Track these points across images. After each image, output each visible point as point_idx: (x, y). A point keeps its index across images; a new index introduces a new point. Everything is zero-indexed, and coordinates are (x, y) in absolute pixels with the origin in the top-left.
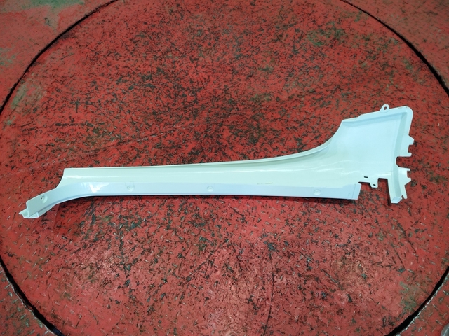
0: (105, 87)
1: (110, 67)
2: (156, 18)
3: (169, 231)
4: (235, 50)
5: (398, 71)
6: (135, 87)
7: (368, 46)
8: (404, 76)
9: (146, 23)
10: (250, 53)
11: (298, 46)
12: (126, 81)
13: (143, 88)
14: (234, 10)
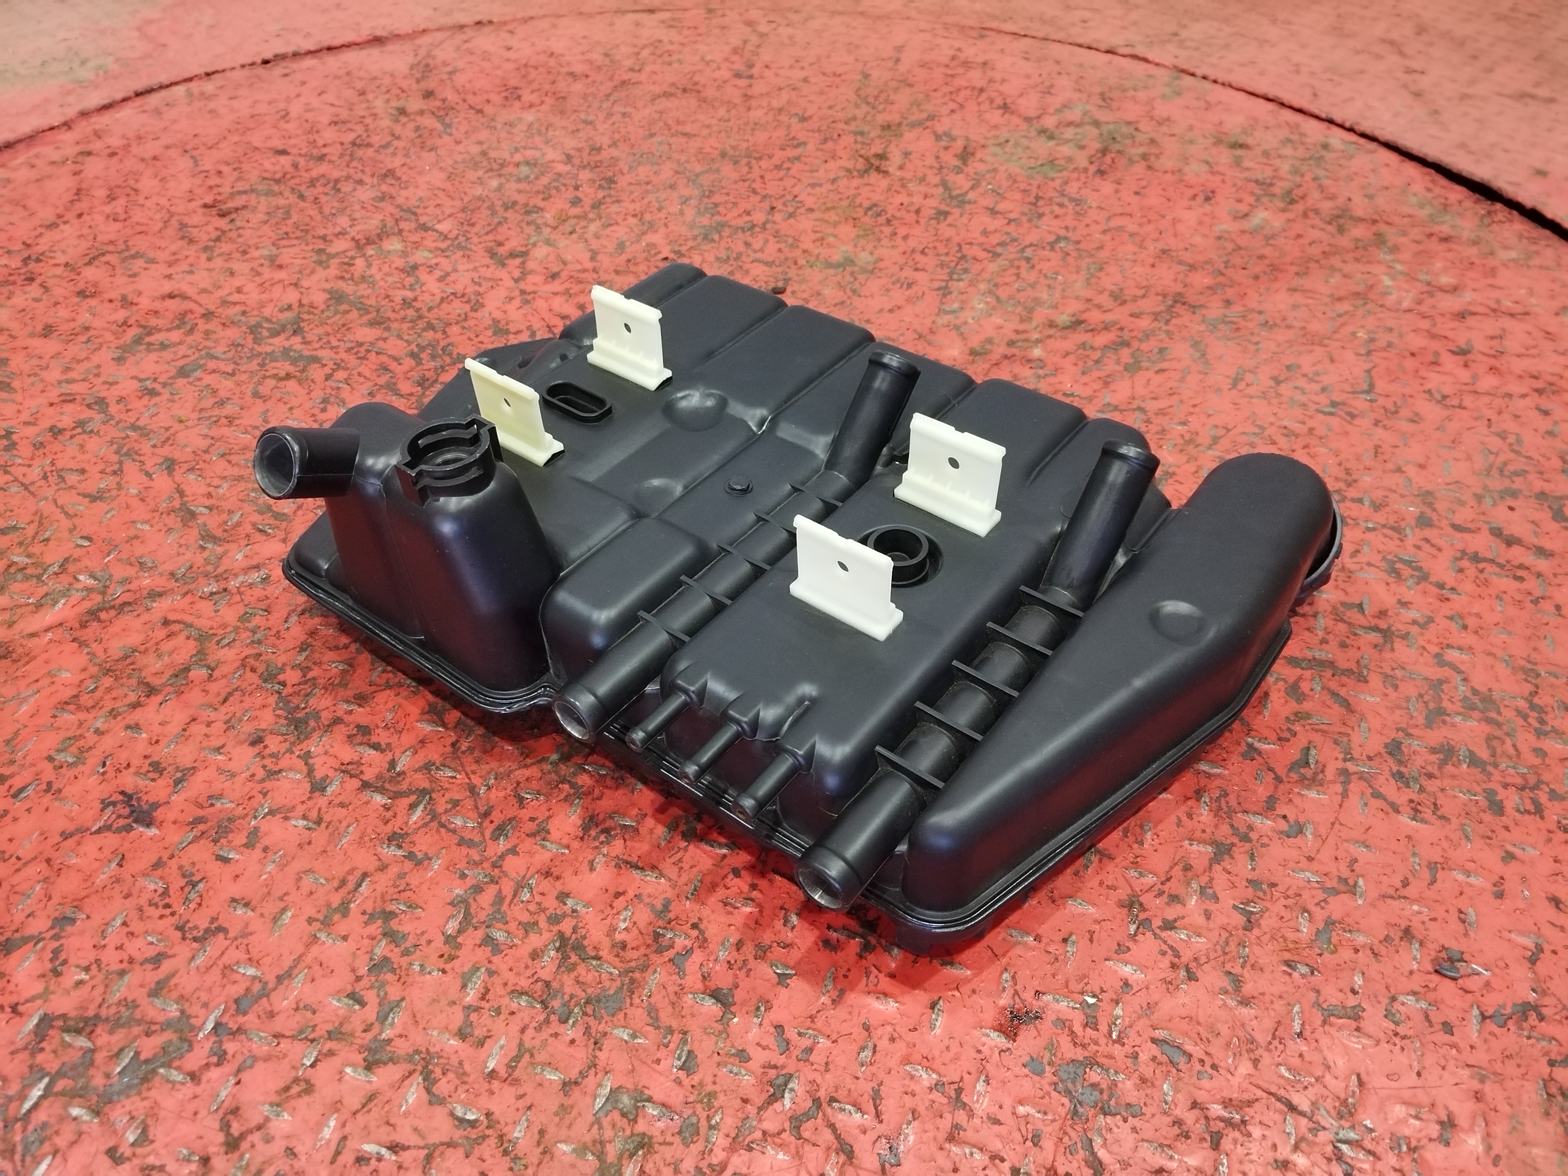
0: (54, 375)
1: (93, 302)
2: (329, 134)
3: (379, 1079)
4: (690, 214)
5: (1405, 234)
6: (212, 365)
7: (1247, 163)
8: (1434, 245)
9: (283, 152)
10: (759, 217)
11: (961, 183)
12: (163, 346)
13: (254, 365)
14: (667, 95)
